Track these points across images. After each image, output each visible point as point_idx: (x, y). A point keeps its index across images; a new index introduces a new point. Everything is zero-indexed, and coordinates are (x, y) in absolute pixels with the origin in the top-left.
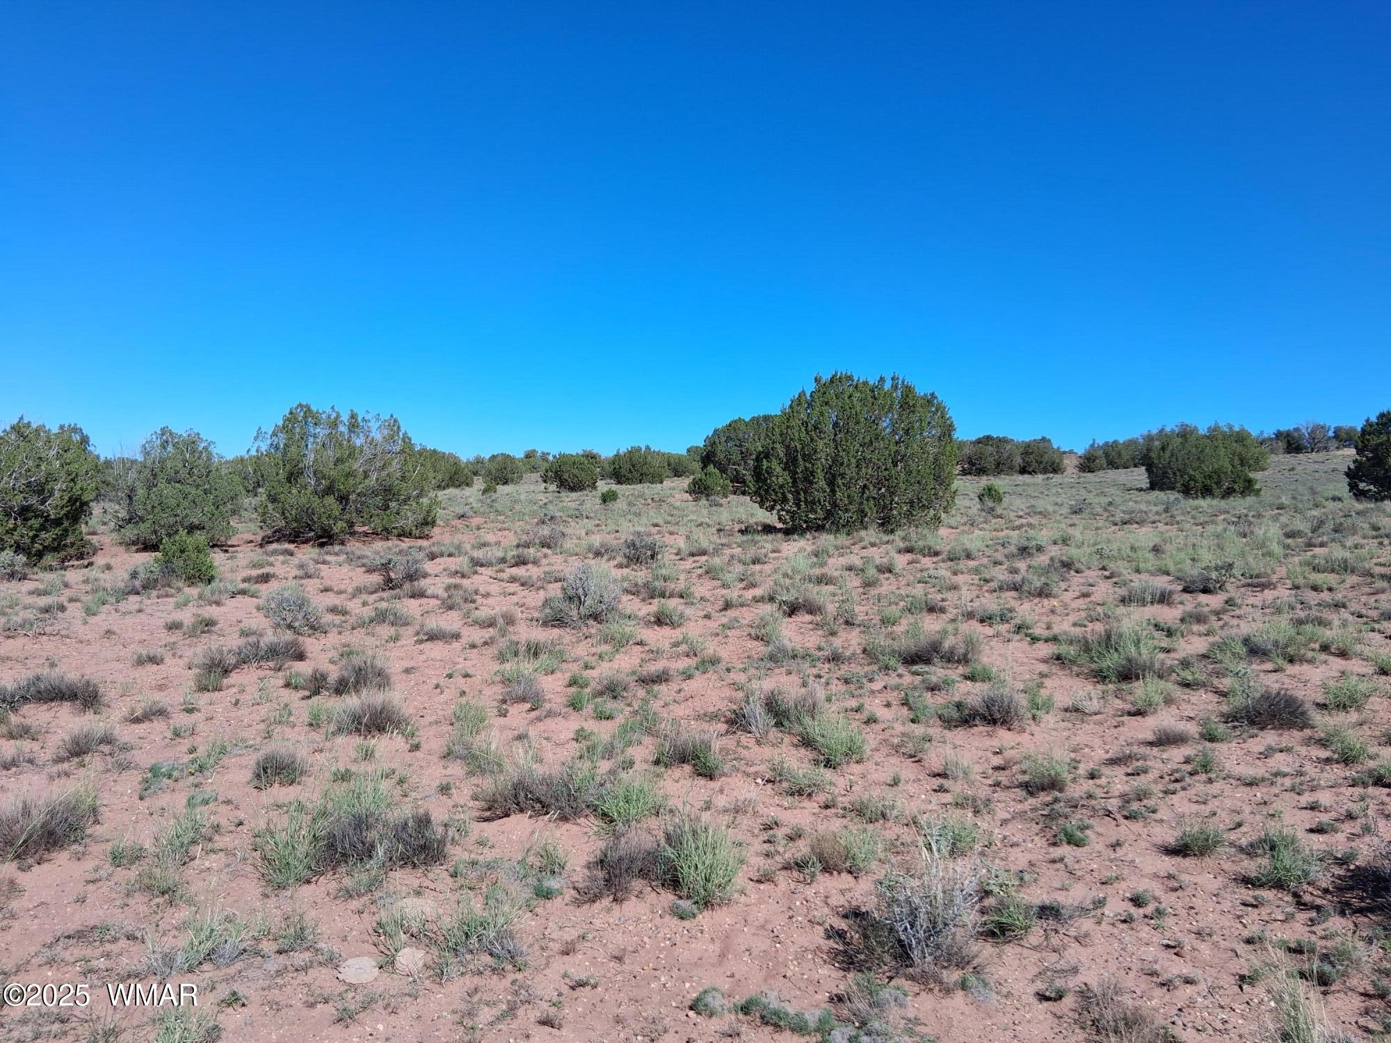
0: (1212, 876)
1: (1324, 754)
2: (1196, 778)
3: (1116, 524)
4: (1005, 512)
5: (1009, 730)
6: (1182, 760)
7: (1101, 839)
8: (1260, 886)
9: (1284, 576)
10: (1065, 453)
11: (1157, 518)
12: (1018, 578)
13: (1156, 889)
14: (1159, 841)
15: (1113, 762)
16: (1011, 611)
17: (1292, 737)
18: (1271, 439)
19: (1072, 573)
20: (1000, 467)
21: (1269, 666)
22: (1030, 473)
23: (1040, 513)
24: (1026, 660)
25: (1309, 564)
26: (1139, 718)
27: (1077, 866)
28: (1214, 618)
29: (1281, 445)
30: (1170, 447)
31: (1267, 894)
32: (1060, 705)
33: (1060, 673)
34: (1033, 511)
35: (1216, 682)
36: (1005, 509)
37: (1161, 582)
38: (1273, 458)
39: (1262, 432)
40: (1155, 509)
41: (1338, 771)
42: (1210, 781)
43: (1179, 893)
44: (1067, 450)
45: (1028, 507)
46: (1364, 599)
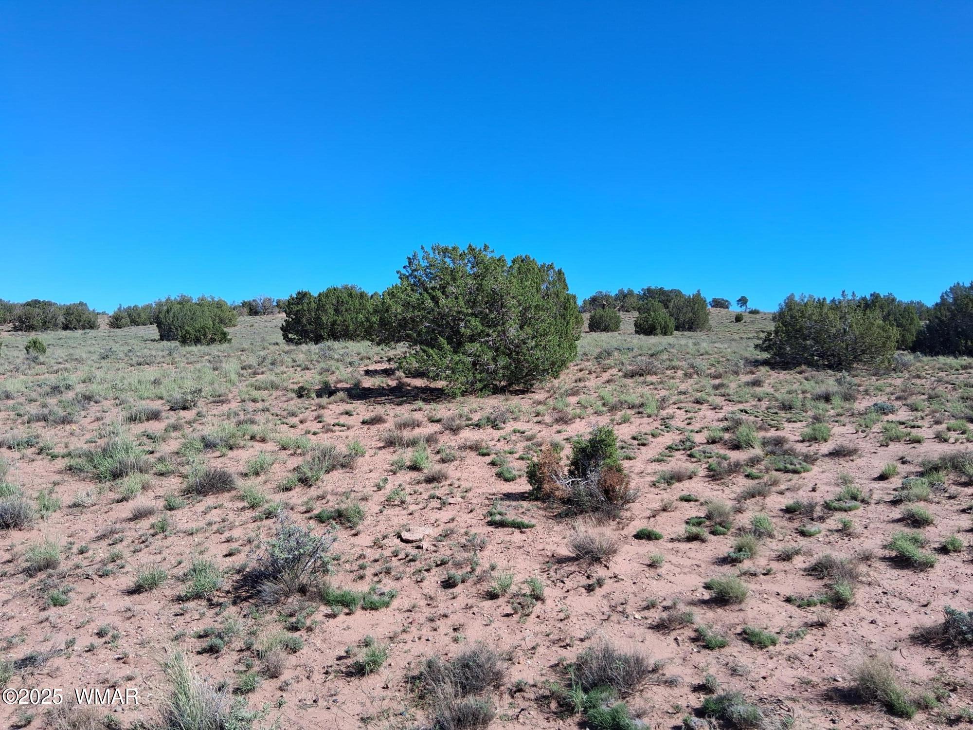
0: (157, 602)
1: (241, 505)
2: (157, 537)
3: (132, 366)
4: (47, 360)
5: (20, 530)
6: (149, 526)
7: (81, 596)
8: (187, 600)
9: (237, 394)
10: (98, 314)
11: (162, 360)
12: (46, 411)
13: (117, 621)
14: (124, 587)
15: (99, 538)
16: (37, 437)
17: (224, 499)
18: (240, 306)
19: (92, 403)
20: (46, 325)
21: (218, 454)
22: (71, 329)
23: (76, 359)
24: (45, 474)
25: (252, 386)
26: (124, 503)
27: (59, 621)
28: (188, 426)
29: (246, 310)
30: (173, 311)
31: (191, 605)
32: (65, 504)
33: (71, 480)
34: (71, 358)
35: (181, 469)
36: (47, 357)
37: (156, 405)
38: (241, 319)
39: (234, 302)
40: (161, 353)
41: (249, 514)
42: (166, 537)
43: (133, 620)
44: (101, 312)
45: (67, 356)
46: (280, 405)
